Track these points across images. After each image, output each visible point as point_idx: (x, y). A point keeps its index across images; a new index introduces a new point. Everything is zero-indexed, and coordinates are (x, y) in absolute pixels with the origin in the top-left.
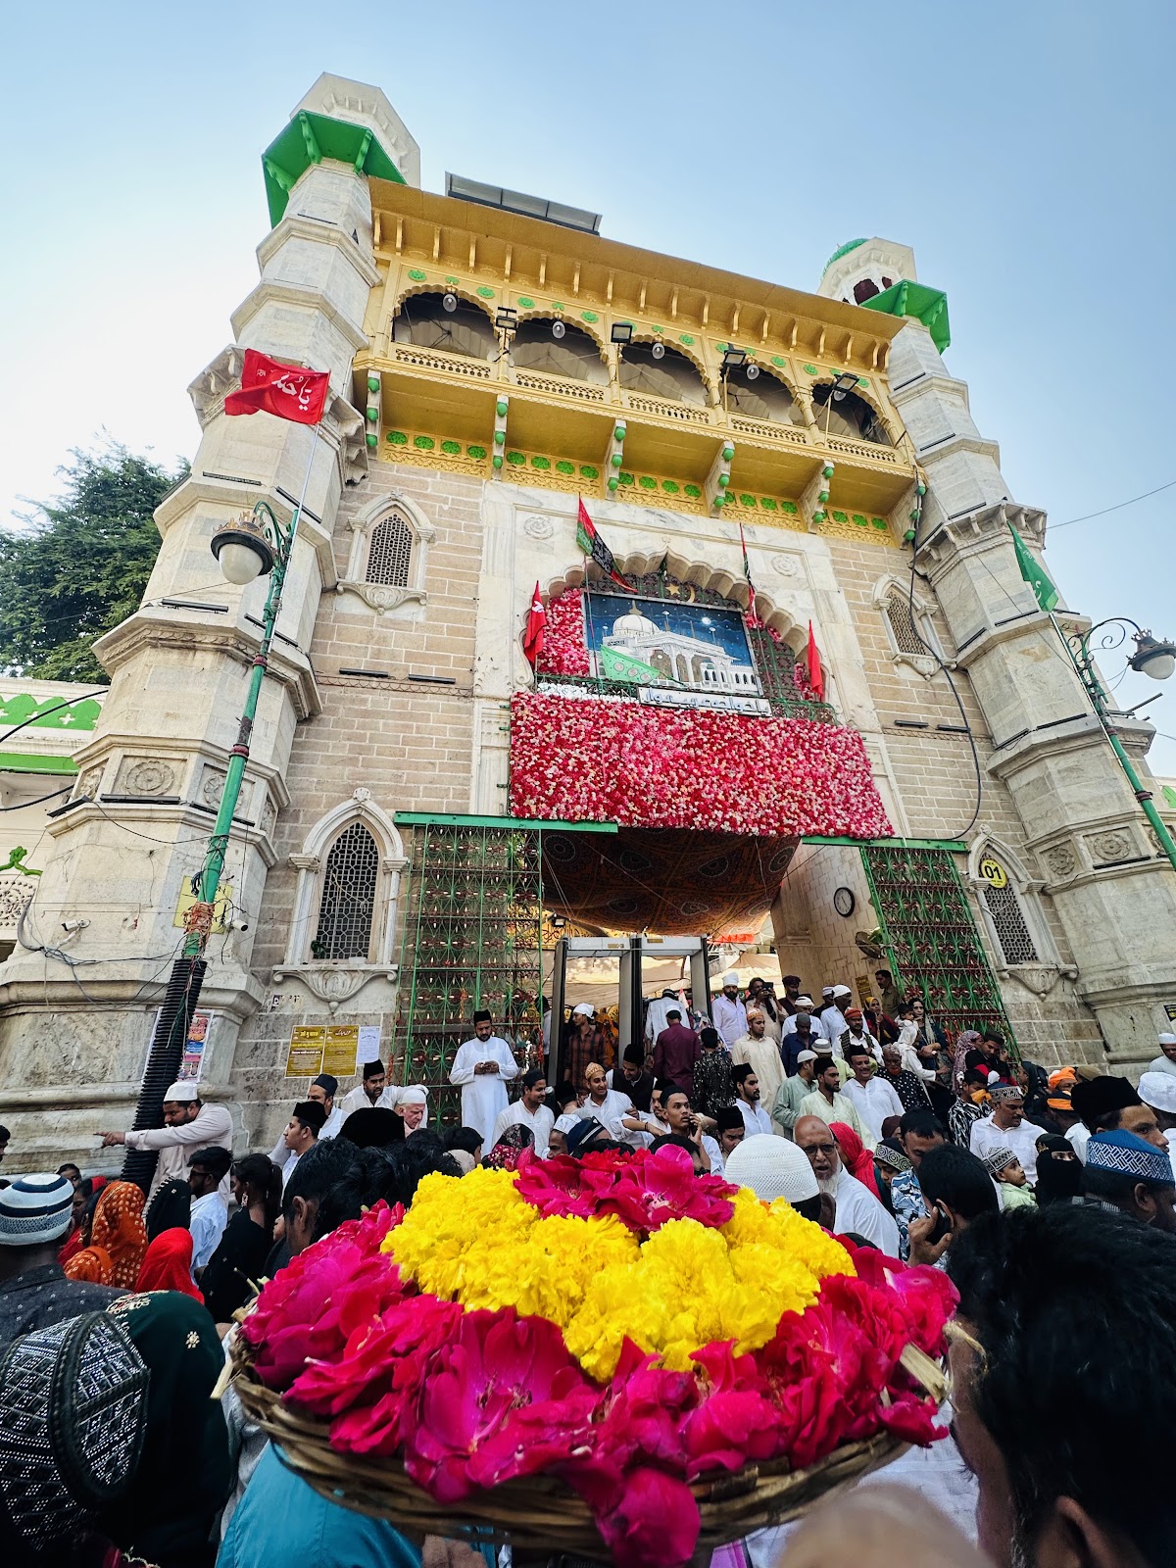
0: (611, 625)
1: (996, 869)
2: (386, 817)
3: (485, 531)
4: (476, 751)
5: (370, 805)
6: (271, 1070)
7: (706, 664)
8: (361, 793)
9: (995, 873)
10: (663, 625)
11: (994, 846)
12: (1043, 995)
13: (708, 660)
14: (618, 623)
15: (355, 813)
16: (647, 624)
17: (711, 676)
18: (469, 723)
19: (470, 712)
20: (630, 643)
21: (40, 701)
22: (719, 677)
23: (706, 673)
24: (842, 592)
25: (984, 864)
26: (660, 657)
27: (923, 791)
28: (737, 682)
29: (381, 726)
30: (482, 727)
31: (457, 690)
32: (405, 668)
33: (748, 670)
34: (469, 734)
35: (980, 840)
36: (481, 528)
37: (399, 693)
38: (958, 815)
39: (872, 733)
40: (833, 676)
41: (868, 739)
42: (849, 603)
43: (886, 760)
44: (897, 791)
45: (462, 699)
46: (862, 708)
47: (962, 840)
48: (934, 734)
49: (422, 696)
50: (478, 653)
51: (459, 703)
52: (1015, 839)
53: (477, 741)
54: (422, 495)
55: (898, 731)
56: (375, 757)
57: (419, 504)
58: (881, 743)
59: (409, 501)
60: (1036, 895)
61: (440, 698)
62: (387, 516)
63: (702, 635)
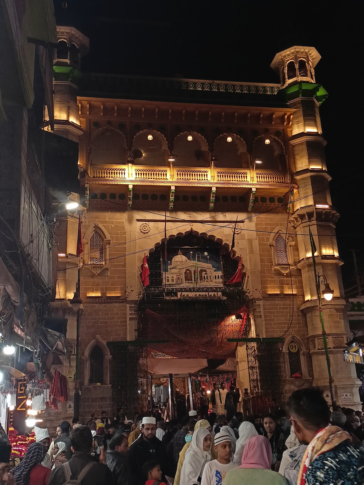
0: (171, 261)
1: (295, 346)
2: (105, 343)
3: (127, 234)
4: (128, 319)
5: (101, 340)
6: (84, 410)
7: (204, 273)
8: (98, 337)
9: (294, 348)
10: (190, 258)
11: (295, 338)
13: (205, 271)
14: (173, 260)
15: (97, 343)
16: (184, 258)
17: (206, 278)
18: (125, 310)
19: (125, 307)
20: (178, 267)
22: (209, 278)
23: (204, 276)
24: (257, 239)
25: (291, 344)
26: (188, 272)
27: (273, 320)
28: (215, 279)
29: (100, 314)
30: (129, 311)
31: (122, 300)
32: (106, 294)
33: (220, 273)
34: (125, 314)
35: (290, 337)
36: (125, 233)
37: (105, 303)
38: (285, 327)
39: (259, 299)
40: (248, 277)
41: (257, 302)
42: (259, 244)
43: (262, 310)
44: (264, 320)
45: (123, 302)
46: (256, 290)
47: (283, 337)
48: (282, 297)
49: (111, 303)
50: (127, 285)
51: (122, 304)
52: (304, 335)
53: (128, 317)
54: (106, 222)
55: (268, 298)
56: (100, 324)
57: (104, 226)
58: (261, 303)
59: (101, 226)
60: (305, 355)
61: (117, 303)
62: (94, 232)
63: (203, 260)
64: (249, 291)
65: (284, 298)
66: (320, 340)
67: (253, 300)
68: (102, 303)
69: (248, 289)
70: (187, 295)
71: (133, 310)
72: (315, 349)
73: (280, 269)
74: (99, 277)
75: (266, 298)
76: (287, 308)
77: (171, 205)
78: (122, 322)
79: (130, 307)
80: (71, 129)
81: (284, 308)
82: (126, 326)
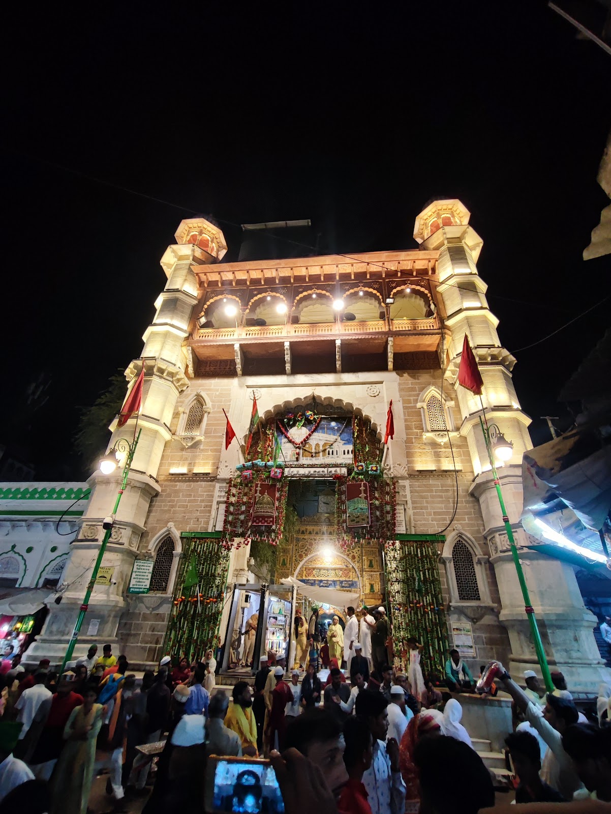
0: (287, 434)
2: (178, 534)
3: (232, 401)
4: (215, 503)
5: (173, 529)
7: (329, 447)
8: (171, 524)
10: (312, 430)
11: (463, 536)
12: (475, 620)
13: (331, 445)
14: (290, 432)
15: (167, 533)
16: (304, 430)
17: (331, 453)
18: (213, 491)
19: (214, 487)
21: (84, 490)
22: (335, 453)
23: (329, 451)
24: (401, 401)
27: (426, 508)
28: (344, 454)
29: (181, 495)
30: (218, 492)
31: (211, 477)
32: (193, 469)
33: (350, 447)
34: (212, 496)
35: (454, 533)
36: (230, 401)
37: (189, 481)
38: (445, 519)
39: (403, 478)
40: (388, 449)
41: (400, 481)
42: (404, 407)
43: (408, 492)
44: (411, 509)
45: (212, 481)
46: (400, 465)
47: (443, 534)
48: (439, 475)
49: (197, 481)
50: (221, 460)
51: (210, 483)
52: (478, 531)
53: (216, 499)
54: (209, 390)
55: (418, 475)
56: (177, 509)
57: (207, 394)
58: (406, 483)
59: (203, 394)
60: (483, 564)
61: (204, 481)
62: (195, 402)
63: (330, 432)
64: (388, 467)
65: (442, 475)
66: (503, 536)
67: (395, 480)
68: (185, 481)
69: (388, 465)
70: (298, 472)
71: (224, 491)
72: (497, 552)
73: (434, 437)
74: (189, 450)
75: (414, 475)
76: (447, 491)
77: (288, 367)
78: (206, 506)
79: (220, 487)
80: (181, 297)
81: (442, 491)
82: (210, 512)
